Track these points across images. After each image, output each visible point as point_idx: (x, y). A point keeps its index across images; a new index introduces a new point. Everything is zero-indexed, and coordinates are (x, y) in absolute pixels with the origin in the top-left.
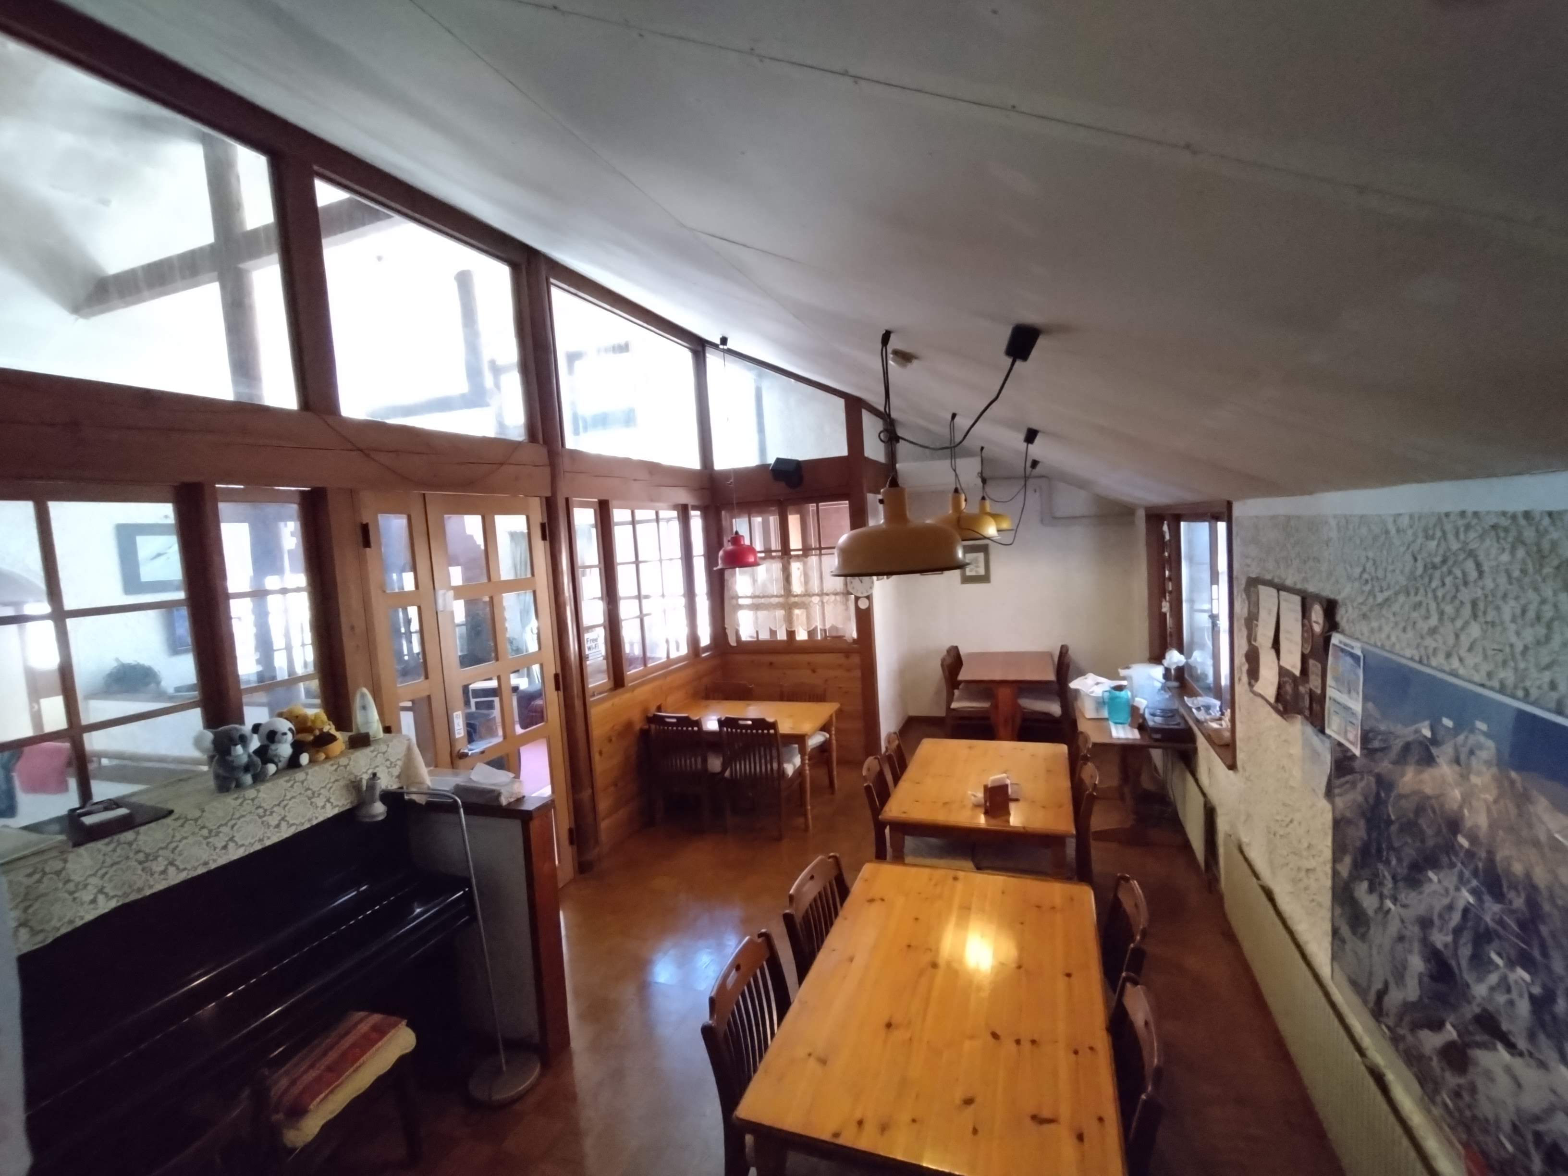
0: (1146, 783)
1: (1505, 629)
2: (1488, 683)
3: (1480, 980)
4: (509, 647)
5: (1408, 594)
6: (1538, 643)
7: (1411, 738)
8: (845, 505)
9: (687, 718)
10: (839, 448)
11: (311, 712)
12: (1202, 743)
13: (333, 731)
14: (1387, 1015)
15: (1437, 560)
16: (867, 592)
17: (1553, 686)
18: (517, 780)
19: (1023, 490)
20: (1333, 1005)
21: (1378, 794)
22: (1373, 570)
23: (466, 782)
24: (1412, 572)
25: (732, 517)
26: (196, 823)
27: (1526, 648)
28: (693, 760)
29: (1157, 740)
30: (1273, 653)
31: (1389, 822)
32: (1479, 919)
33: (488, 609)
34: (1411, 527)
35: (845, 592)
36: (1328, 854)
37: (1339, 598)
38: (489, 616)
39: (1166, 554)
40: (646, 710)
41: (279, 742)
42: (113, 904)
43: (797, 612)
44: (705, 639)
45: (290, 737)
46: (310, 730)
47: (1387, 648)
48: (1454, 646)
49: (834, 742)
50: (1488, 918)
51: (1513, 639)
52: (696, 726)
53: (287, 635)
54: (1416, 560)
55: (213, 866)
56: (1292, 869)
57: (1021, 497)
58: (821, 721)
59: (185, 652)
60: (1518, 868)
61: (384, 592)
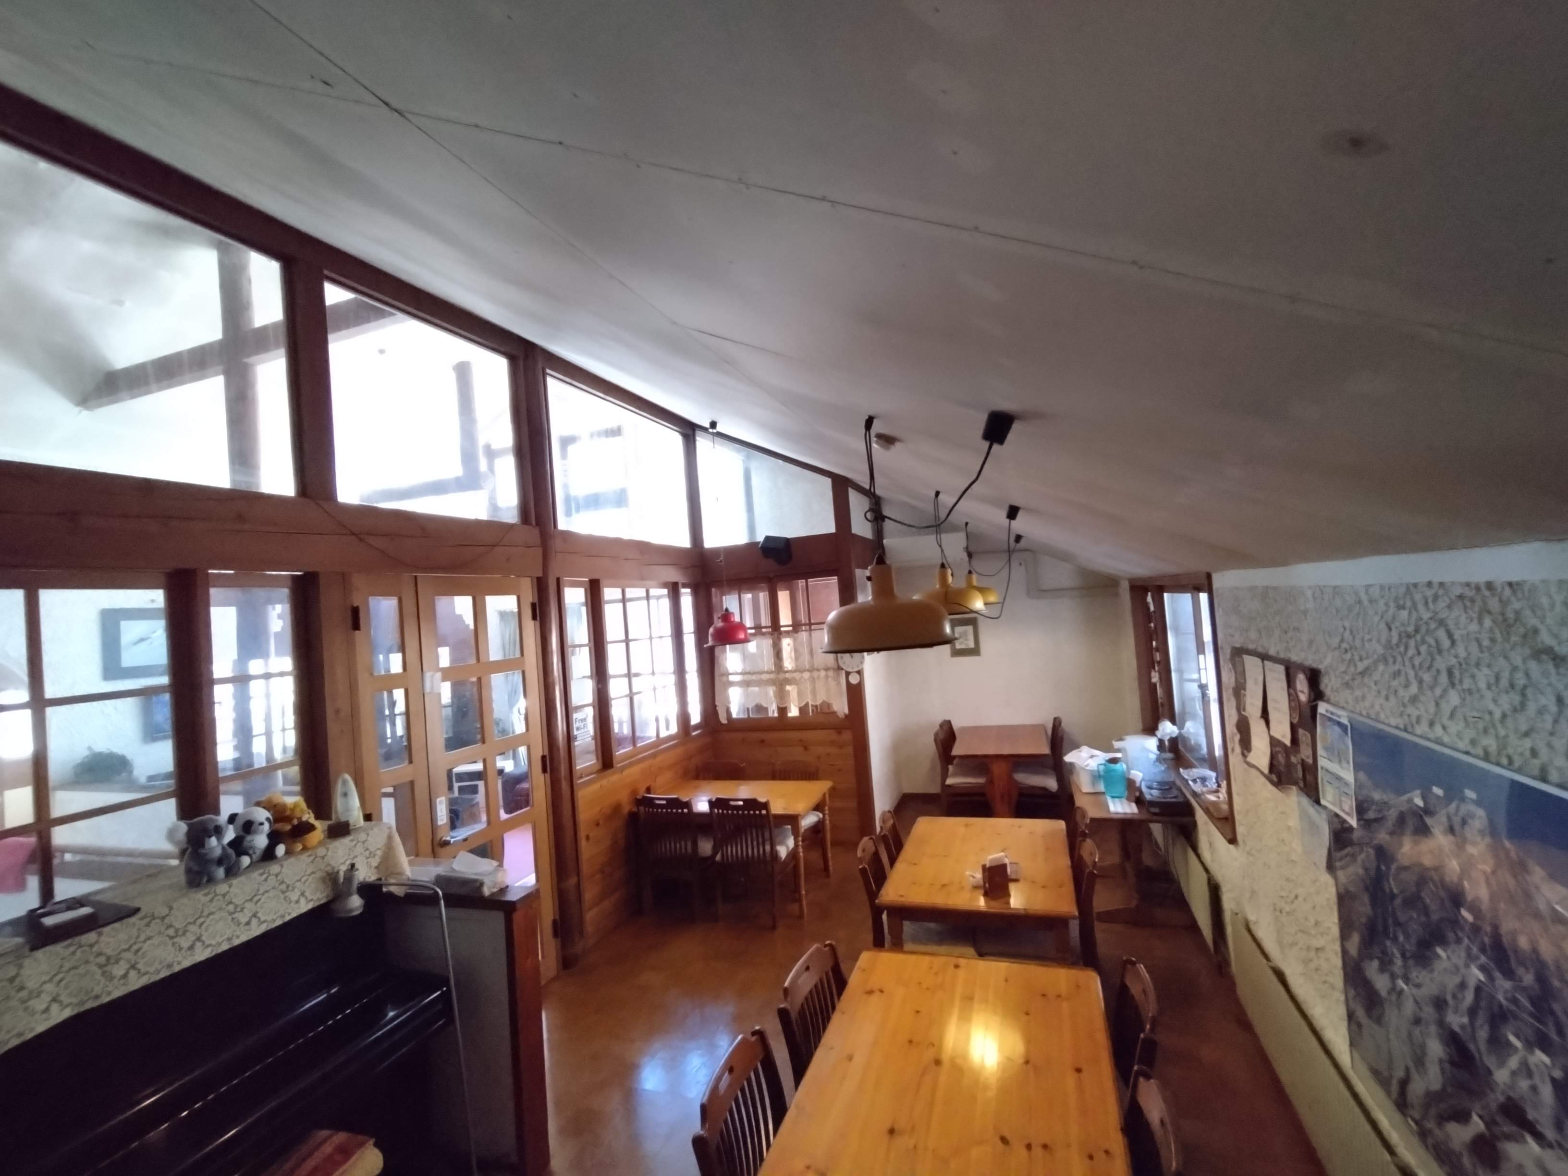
0: (1148, 860)
1: (1482, 697)
2: (1472, 751)
3: (1502, 1063)
4: (495, 727)
5: (1386, 661)
6: (1515, 710)
7: (1404, 808)
8: (834, 580)
9: (677, 800)
10: (827, 525)
11: (290, 800)
12: (1200, 816)
13: (312, 820)
14: (1413, 1107)
15: (1411, 629)
16: (858, 667)
17: (1534, 753)
18: (501, 868)
19: (1008, 565)
20: (1355, 1096)
21: (1378, 868)
22: (1351, 638)
23: (448, 872)
24: (1389, 641)
25: (723, 594)
26: (163, 921)
27: (1504, 716)
28: (683, 843)
29: (1155, 814)
30: (1262, 723)
31: (1393, 897)
32: (1492, 998)
33: (475, 689)
34: (1383, 597)
35: (836, 667)
36: (1335, 931)
37: (1321, 667)
38: (476, 697)
39: (1152, 625)
40: (634, 792)
41: (255, 832)
42: (67, 1013)
43: (788, 688)
44: (696, 718)
45: (266, 827)
46: (287, 819)
47: (1373, 717)
48: (1436, 714)
49: (828, 822)
50: (1500, 997)
51: (1492, 707)
52: (686, 808)
53: (268, 719)
54: (1390, 629)
55: (177, 968)
56: (1301, 949)
57: (1005, 572)
58: (815, 799)
59: (165, 738)
60: (1523, 943)
61: (372, 674)
